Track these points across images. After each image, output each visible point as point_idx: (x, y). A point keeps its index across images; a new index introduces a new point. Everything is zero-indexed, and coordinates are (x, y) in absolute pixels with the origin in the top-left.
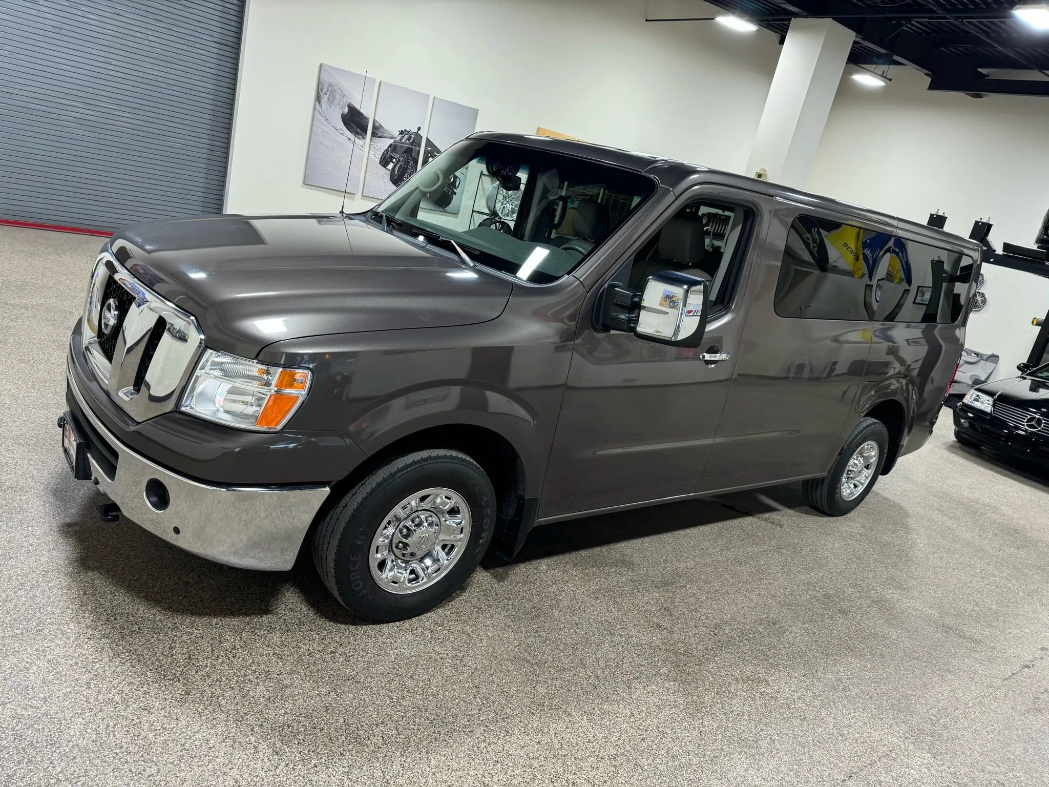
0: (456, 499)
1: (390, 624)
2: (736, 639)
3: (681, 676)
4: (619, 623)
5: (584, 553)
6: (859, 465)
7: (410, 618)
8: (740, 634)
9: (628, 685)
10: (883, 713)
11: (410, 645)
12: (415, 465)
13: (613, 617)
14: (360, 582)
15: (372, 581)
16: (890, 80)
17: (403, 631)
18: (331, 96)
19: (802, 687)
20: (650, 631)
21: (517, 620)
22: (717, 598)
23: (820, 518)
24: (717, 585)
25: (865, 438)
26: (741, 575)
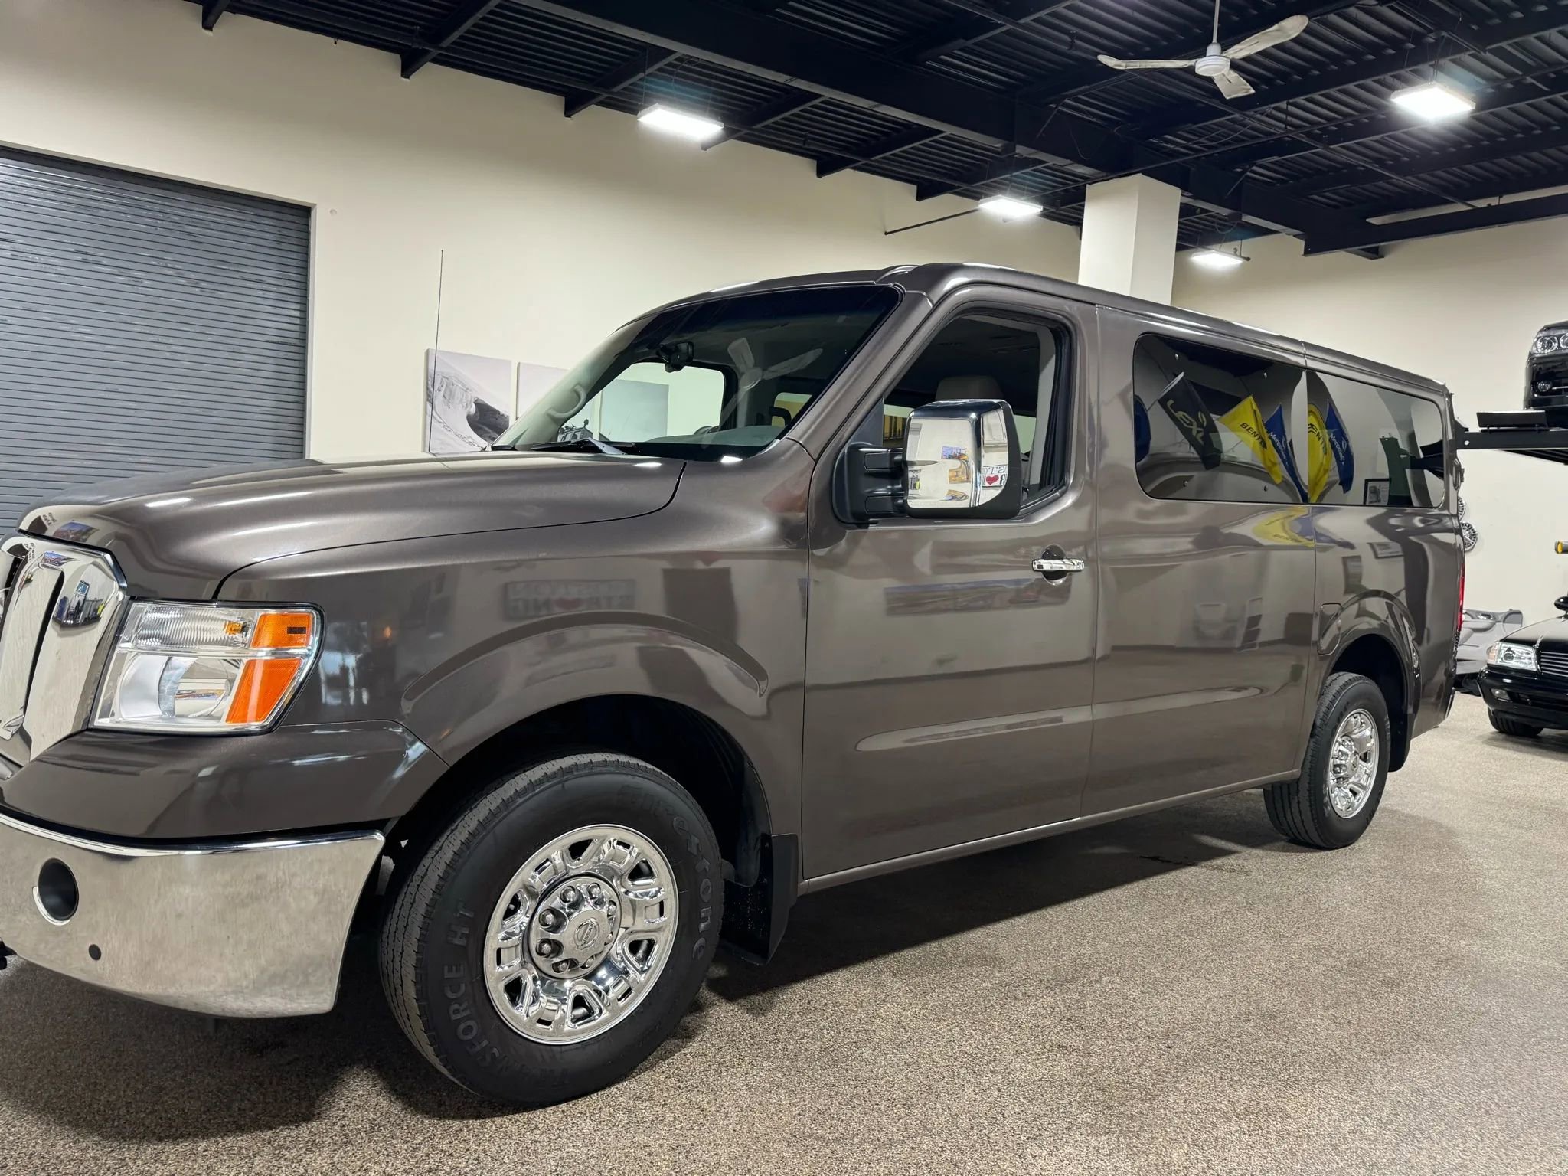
0: (642, 847)
1: (549, 1109)
2: (1208, 1050)
3: (1119, 1124)
4: (986, 1052)
5: (909, 954)
6: (1350, 753)
7: (585, 1093)
8: (1213, 1041)
9: (1019, 1152)
10: (1518, 1136)
11: (587, 1140)
12: (548, 781)
13: (974, 1045)
14: (470, 1023)
15: (497, 1021)
16: (1248, 259)
17: (575, 1116)
18: (448, 393)
19: (1352, 1113)
20: (1048, 1057)
21: (793, 1073)
22: (1159, 991)
23: (1310, 855)
24: (1156, 971)
25: (1348, 703)
26: (1196, 950)
